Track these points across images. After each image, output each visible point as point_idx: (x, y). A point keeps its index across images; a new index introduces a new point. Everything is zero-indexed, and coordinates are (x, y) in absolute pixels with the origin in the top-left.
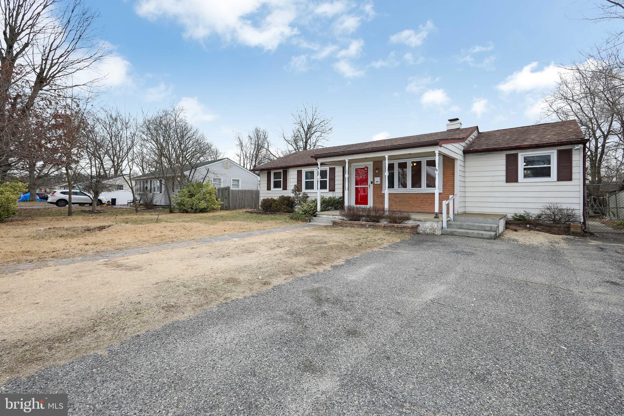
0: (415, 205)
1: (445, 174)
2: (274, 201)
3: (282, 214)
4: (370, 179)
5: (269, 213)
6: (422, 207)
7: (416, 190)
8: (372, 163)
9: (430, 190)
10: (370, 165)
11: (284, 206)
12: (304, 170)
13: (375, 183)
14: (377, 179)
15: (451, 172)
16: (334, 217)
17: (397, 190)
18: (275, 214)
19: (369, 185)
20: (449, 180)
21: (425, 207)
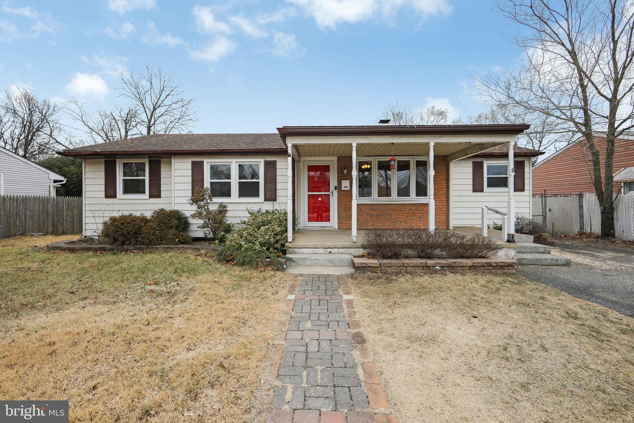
0: (400, 220)
1: (436, 179)
2: (143, 219)
3: (171, 248)
4: (333, 182)
5: (131, 247)
6: (408, 222)
7: (404, 200)
8: (335, 159)
9: (422, 200)
10: (332, 161)
11: (173, 231)
12: (208, 163)
13: (343, 189)
14: (345, 184)
15: (444, 177)
16: (329, 250)
17: (375, 199)
18: (153, 248)
19: (331, 191)
20: (442, 188)
21: (412, 222)
